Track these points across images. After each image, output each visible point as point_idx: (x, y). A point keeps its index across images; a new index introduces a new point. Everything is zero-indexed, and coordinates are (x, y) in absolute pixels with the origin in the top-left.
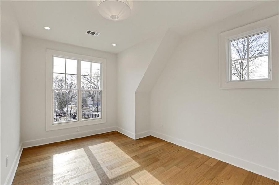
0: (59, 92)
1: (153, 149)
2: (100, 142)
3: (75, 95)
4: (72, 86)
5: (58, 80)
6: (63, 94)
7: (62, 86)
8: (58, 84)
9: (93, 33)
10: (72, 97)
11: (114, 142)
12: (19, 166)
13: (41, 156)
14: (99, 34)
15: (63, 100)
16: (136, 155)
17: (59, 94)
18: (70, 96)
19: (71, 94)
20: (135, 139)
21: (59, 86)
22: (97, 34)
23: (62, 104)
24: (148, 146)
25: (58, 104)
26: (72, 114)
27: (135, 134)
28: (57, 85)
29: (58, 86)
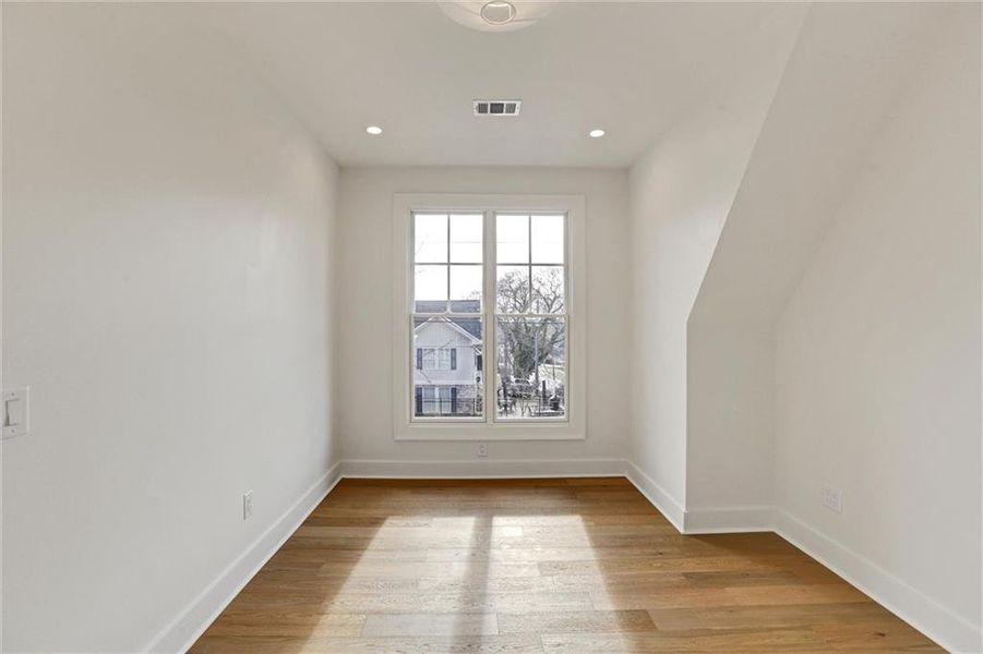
0: (517, 324)
1: (745, 608)
2: (542, 509)
3: (562, 331)
4: (553, 302)
5: (514, 286)
6: (528, 330)
7: (525, 305)
8: (515, 299)
9: (497, 108)
10: (553, 341)
11: (592, 523)
12: (306, 523)
13: (361, 511)
14: (518, 104)
15: (527, 347)
16: (645, 612)
17: (516, 330)
18: (549, 337)
19: (551, 330)
20: (682, 530)
21: (518, 305)
22: (512, 108)
23: (527, 360)
24: (728, 585)
25: (515, 358)
26: (548, 395)
27: (684, 510)
28: (512, 301)
29: (515, 306)
